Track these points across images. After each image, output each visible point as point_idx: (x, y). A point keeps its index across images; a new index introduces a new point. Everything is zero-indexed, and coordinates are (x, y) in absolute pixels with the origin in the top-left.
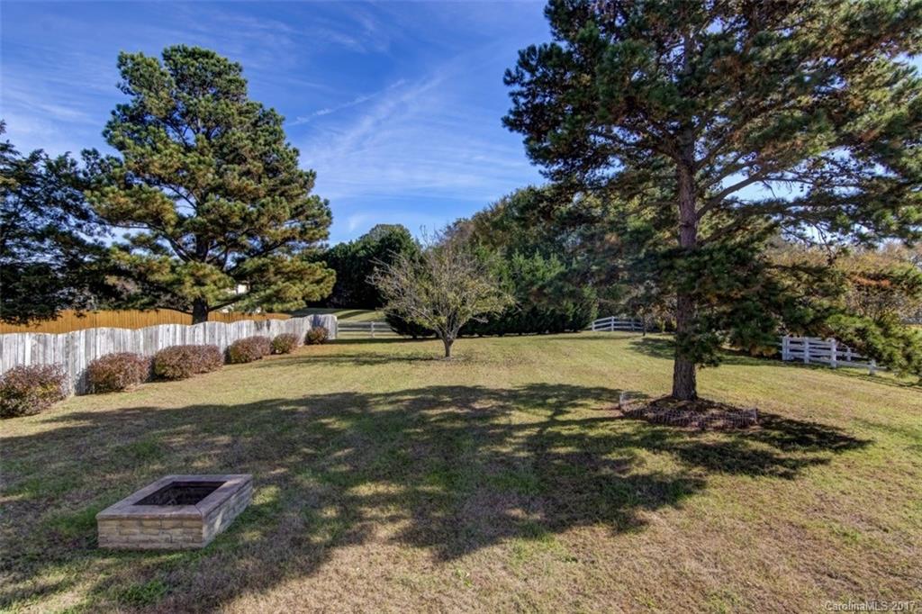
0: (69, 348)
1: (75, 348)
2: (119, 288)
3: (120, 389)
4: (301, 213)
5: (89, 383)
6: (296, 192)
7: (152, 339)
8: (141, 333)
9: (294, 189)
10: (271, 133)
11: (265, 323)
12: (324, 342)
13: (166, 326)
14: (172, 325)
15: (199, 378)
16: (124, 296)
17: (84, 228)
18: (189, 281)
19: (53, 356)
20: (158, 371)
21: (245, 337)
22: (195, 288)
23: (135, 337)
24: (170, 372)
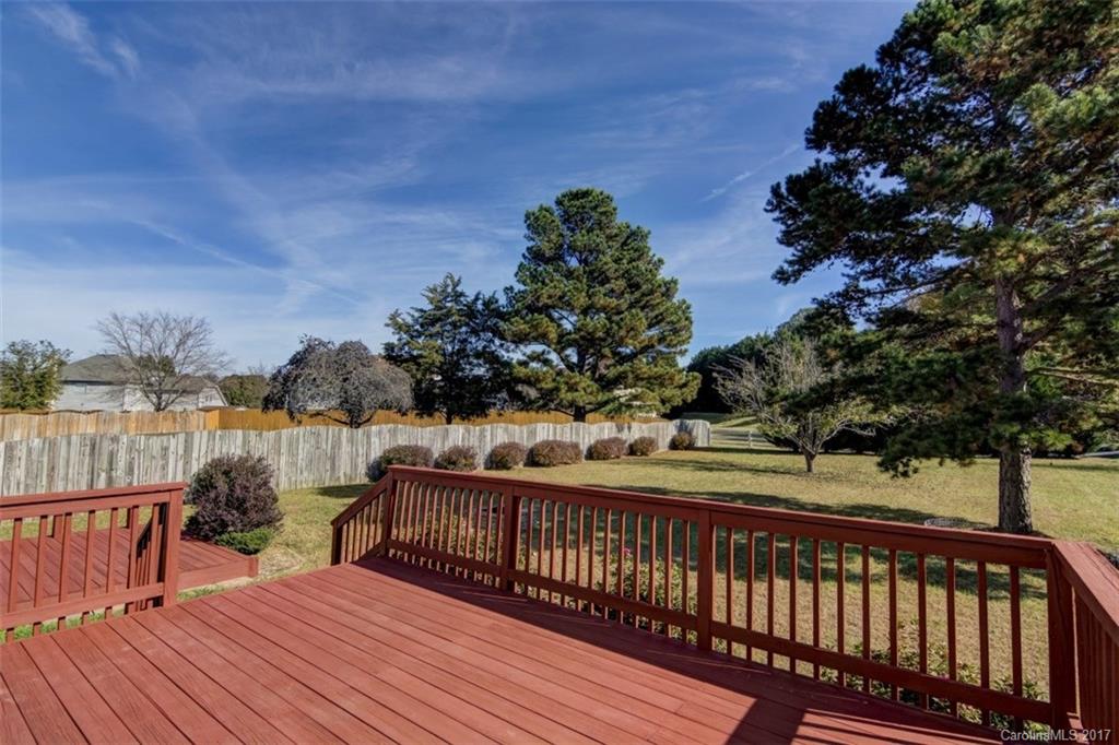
0: (482, 436)
1: (485, 437)
2: (524, 394)
3: (509, 468)
4: (662, 321)
5: (492, 462)
6: (658, 301)
7: (533, 433)
8: (525, 429)
9: (656, 299)
10: (636, 251)
11: (626, 425)
12: (691, 447)
13: (543, 424)
14: (546, 424)
15: (562, 467)
16: (527, 400)
17: (505, 347)
18: (564, 388)
19: (473, 441)
20: (533, 459)
21: (606, 437)
22: (569, 394)
23: (522, 432)
24: (542, 460)
